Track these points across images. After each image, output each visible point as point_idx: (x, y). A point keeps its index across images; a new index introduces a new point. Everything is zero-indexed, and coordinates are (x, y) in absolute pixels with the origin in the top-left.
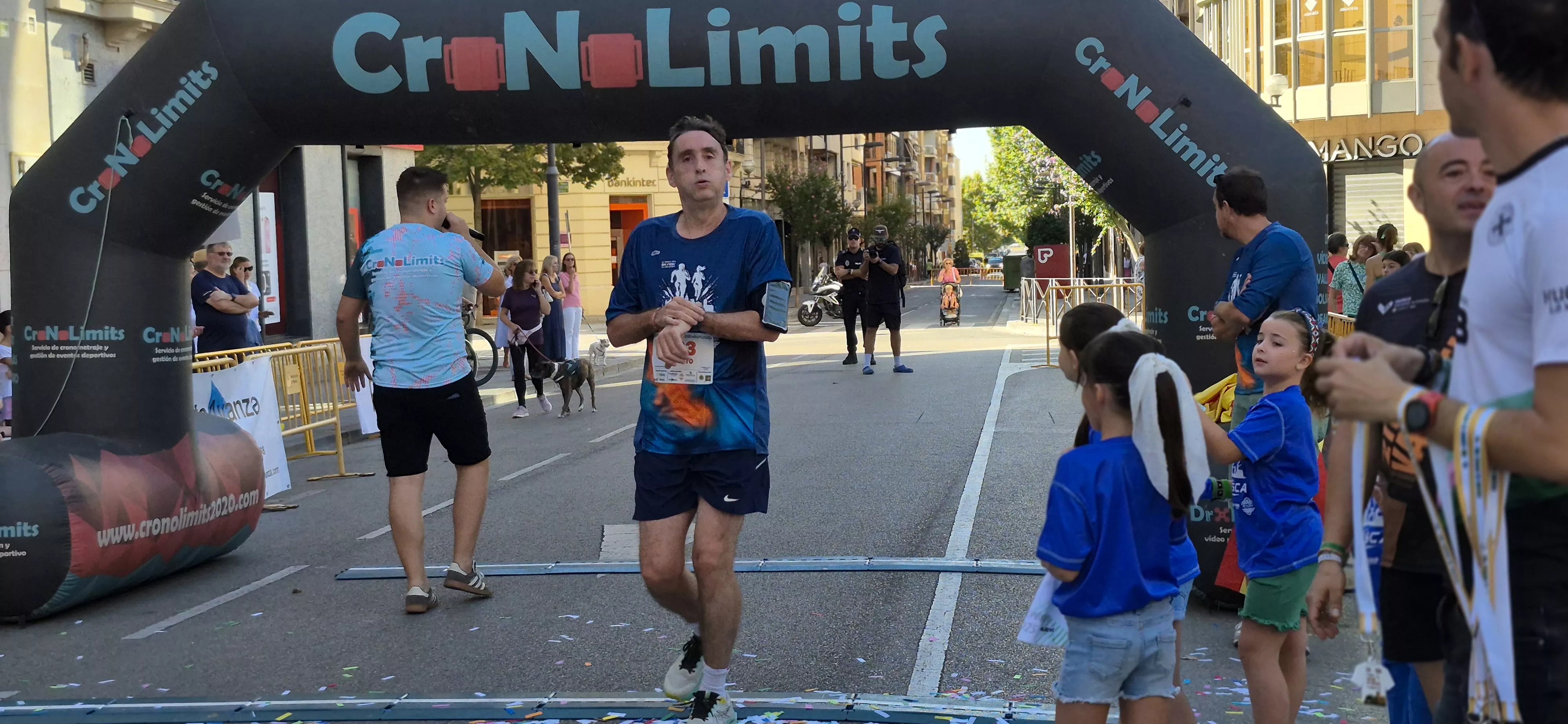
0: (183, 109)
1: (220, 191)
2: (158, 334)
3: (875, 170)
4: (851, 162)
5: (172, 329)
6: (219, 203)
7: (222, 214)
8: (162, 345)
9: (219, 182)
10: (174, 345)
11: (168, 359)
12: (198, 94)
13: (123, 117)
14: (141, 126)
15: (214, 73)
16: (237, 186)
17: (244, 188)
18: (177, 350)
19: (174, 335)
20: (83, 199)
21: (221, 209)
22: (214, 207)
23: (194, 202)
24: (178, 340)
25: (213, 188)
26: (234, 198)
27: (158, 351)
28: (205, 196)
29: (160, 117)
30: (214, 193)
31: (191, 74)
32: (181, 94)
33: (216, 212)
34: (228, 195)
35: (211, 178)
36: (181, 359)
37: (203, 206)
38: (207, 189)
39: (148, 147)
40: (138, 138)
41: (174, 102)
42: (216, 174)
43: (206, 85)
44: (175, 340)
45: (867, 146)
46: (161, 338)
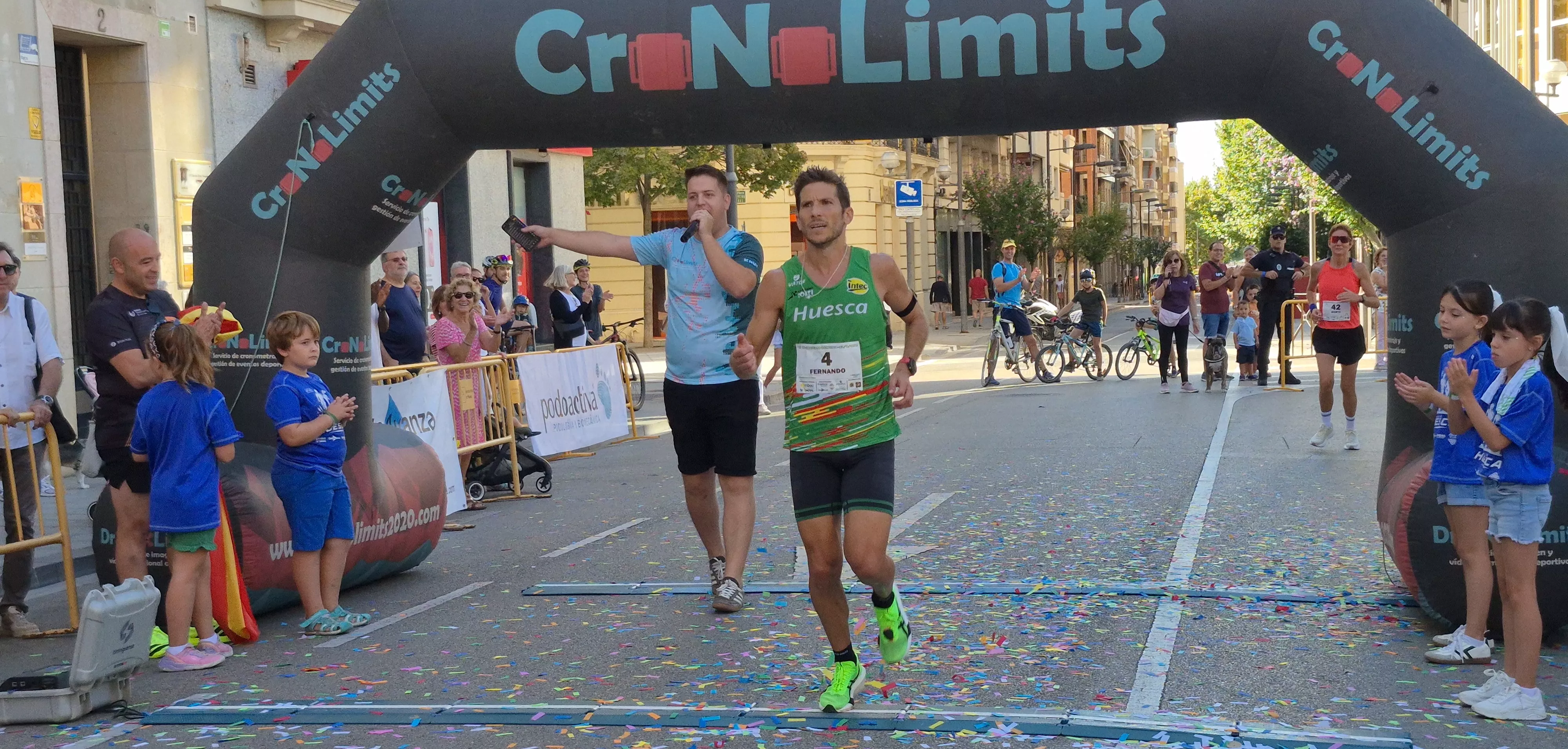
0: (364, 113)
1: (400, 197)
2: (337, 344)
3: (1085, 176)
4: (1058, 167)
5: (351, 339)
6: (400, 210)
7: (402, 220)
8: (340, 355)
9: (400, 188)
10: (353, 355)
11: (347, 370)
12: (379, 97)
13: (305, 121)
14: (323, 130)
15: (396, 75)
16: (418, 191)
17: (425, 194)
18: (356, 361)
19: (353, 344)
20: (265, 205)
21: (402, 216)
22: (395, 213)
23: (375, 208)
24: (357, 351)
25: (393, 194)
26: (415, 204)
27: (337, 361)
28: (386, 202)
29: (342, 121)
30: (394, 200)
31: (373, 76)
32: (362, 97)
33: (397, 218)
34: (409, 201)
35: (392, 184)
36: (359, 369)
37: (384, 212)
38: (388, 195)
39: (330, 152)
40: (320, 142)
41: (356, 105)
42: (397, 179)
43: (388, 87)
44: (354, 350)
45: (1077, 149)
46: (339, 348)
